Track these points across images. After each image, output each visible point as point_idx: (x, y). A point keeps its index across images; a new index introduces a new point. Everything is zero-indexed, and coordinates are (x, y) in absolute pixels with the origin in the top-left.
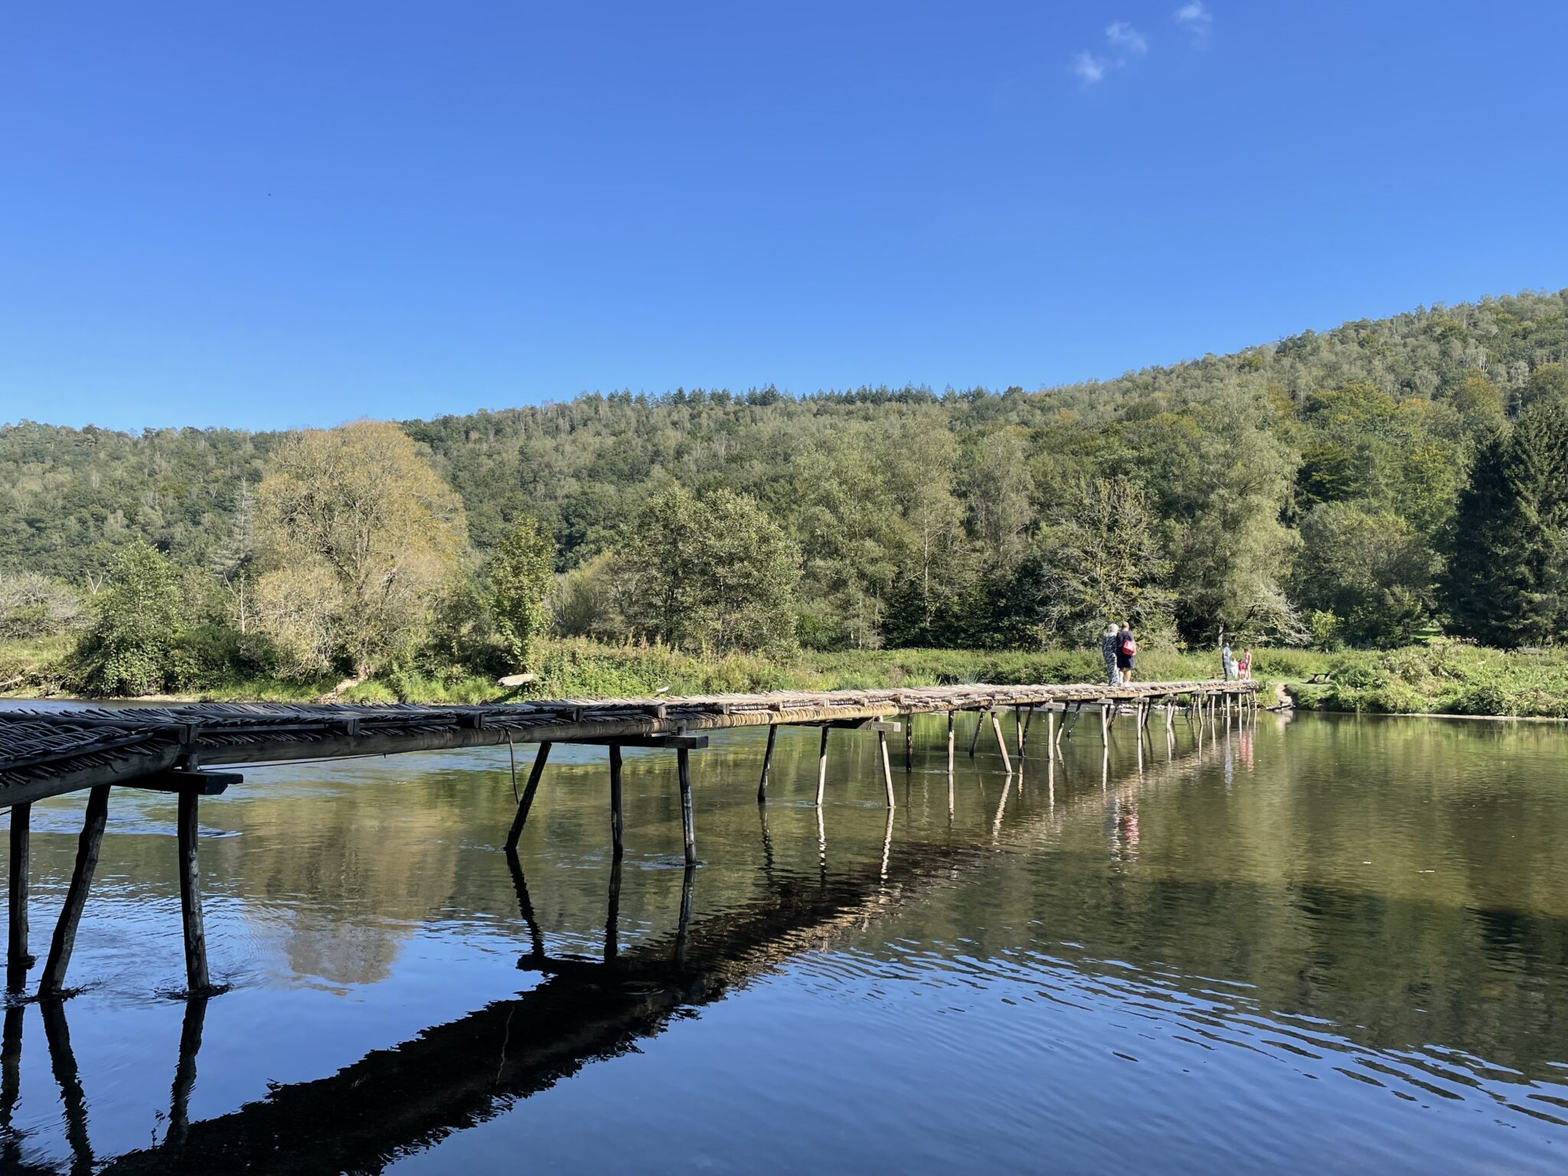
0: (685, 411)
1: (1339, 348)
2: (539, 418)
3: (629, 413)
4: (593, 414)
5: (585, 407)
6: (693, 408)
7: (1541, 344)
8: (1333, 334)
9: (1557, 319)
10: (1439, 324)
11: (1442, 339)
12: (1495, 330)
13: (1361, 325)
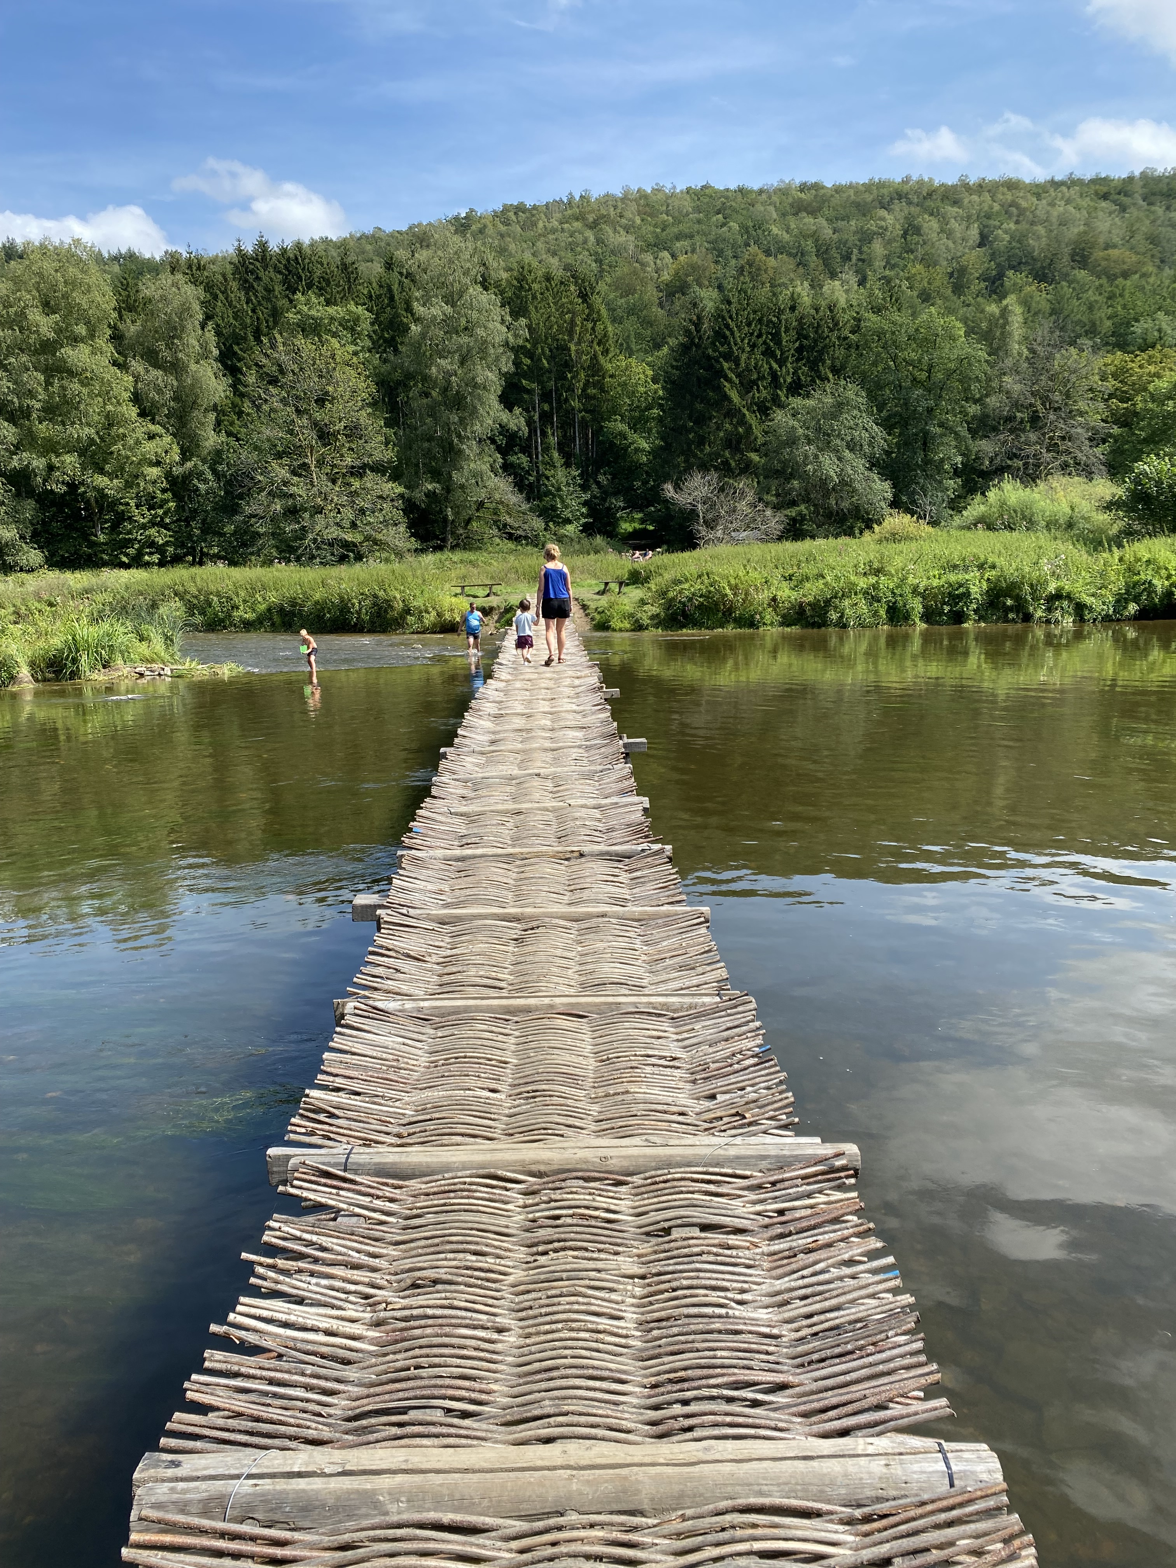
1: (503, 228)
7: (678, 237)
8: (496, 215)
9: (687, 214)
10: (589, 212)
11: (594, 226)
12: (638, 221)
13: (520, 209)
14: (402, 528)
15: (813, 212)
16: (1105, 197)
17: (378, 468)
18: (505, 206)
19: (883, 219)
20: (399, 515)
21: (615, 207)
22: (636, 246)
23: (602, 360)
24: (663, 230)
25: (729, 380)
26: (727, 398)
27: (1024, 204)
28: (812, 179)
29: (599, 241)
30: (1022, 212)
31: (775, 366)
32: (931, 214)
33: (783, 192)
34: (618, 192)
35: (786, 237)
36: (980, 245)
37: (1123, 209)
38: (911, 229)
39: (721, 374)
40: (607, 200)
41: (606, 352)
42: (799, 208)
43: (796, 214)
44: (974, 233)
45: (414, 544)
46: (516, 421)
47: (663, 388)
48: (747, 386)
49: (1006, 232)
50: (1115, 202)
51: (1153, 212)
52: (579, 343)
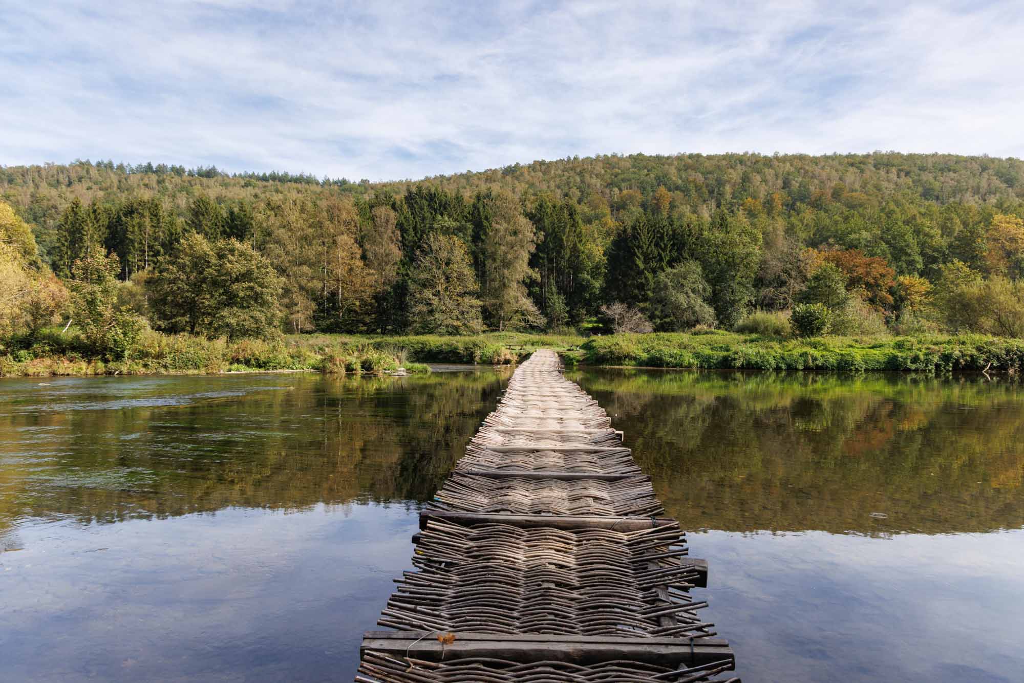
0: (154, 178)
1: (533, 174)
2: (44, 173)
3: (112, 175)
4: (85, 175)
5: (79, 169)
6: (159, 176)
8: (529, 166)
9: (629, 169)
10: (578, 166)
11: (581, 174)
12: (603, 172)
13: (542, 163)
14: (480, 320)
15: (695, 169)
16: (852, 165)
17: (471, 294)
18: (535, 161)
19: (730, 174)
20: (479, 314)
21: (591, 164)
22: (601, 184)
23: (578, 245)
24: (616, 176)
25: (638, 257)
26: (637, 266)
27: (807, 168)
28: (695, 152)
29: (582, 181)
30: (806, 172)
31: (661, 251)
32: (758, 173)
33: (680, 158)
34: (593, 156)
35: (680, 182)
36: (783, 188)
37: (862, 171)
38: (745, 179)
39: (635, 254)
40: (588, 160)
41: (580, 241)
42: (687, 167)
43: (686, 170)
44: (780, 182)
45: (485, 328)
46: (536, 275)
47: (608, 259)
48: (647, 260)
49: (796, 182)
50: (858, 168)
51: (878, 173)
52: (568, 237)
